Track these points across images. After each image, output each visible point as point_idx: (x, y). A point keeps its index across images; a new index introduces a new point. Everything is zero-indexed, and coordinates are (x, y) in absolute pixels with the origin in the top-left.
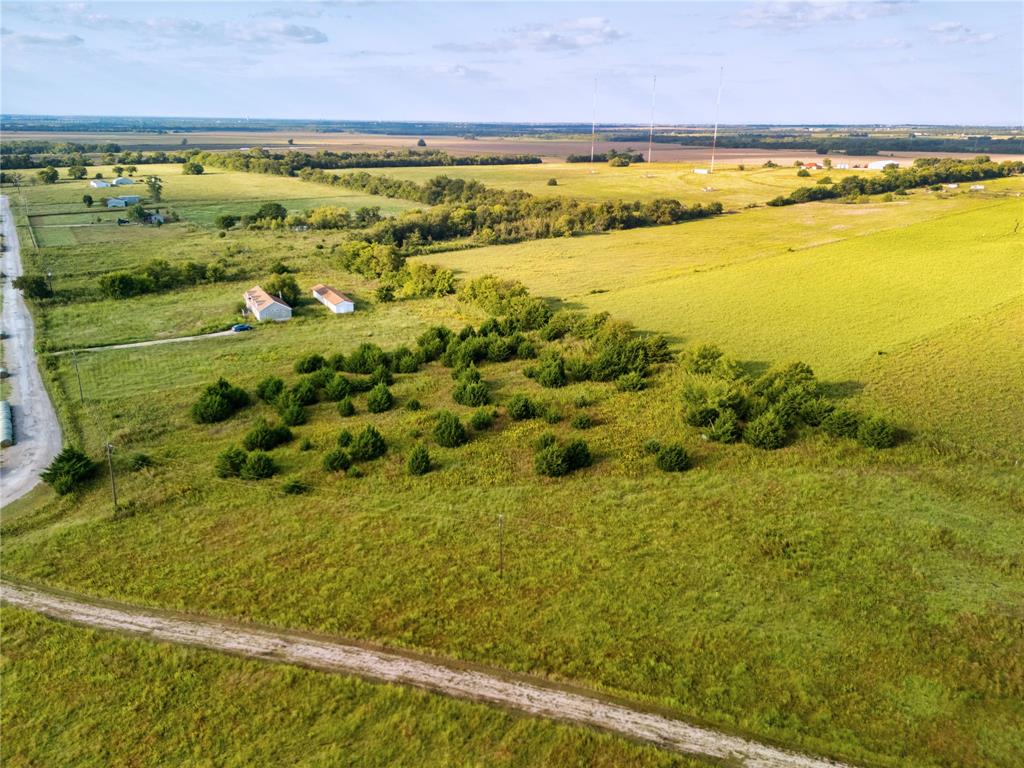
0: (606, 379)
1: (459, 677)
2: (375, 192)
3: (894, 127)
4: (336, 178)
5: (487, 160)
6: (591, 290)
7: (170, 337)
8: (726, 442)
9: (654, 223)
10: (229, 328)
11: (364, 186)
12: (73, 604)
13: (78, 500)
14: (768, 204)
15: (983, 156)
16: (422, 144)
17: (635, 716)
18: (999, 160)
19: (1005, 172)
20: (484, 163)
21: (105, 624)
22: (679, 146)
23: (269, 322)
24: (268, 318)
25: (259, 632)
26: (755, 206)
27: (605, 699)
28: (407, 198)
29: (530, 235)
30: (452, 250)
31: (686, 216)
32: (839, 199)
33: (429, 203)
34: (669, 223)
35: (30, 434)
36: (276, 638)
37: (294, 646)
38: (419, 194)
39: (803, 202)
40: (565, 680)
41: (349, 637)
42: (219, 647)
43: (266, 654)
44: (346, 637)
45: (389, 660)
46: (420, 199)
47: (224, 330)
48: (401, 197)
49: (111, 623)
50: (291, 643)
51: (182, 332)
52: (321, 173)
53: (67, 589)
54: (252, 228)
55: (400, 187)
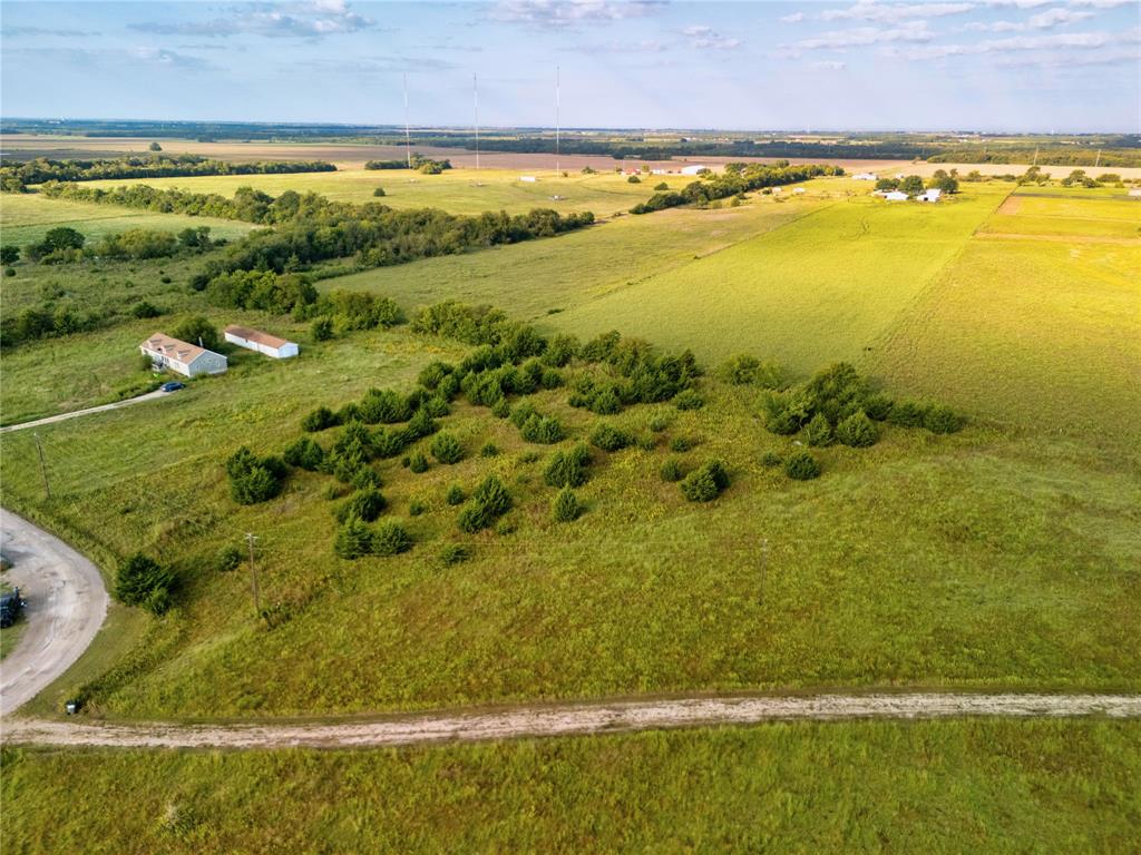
0: (658, 399)
1: (816, 704)
2: (168, 209)
3: (658, 131)
4: (100, 194)
5: (273, 168)
6: (547, 310)
7: (81, 407)
8: (826, 446)
9: (537, 235)
10: (155, 388)
11: (148, 202)
12: (326, 728)
13: (188, 616)
14: (631, 212)
15: (783, 160)
16: (156, 148)
17: (993, 699)
18: (797, 164)
19: (808, 175)
20: (270, 171)
21: (391, 740)
22: (464, 151)
23: (204, 377)
24: (199, 371)
25: (576, 707)
26: (620, 215)
27: (958, 691)
28: (218, 216)
29: (418, 254)
30: (340, 275)
31: (564, 227)
32: (691, 205)
33: (254, 221)
34: (552, 236)
35: (21, 549)
36: (601, 709)
37: (627, 711)
38: (236, 211)
39: (661, 209)
40: (911, 683)
41: (676, 691)
42: (551, 732)
43: (606, 727)
44: (673, 691)
45: (737, 704)
46: (239, 216)
47: (149, 391)
48: (208, 214)
49: (398, 737)
50: (624, 710)
51: (93, 399)
52: (75, 187)
53: (300, 714)
54: (48, 262)
55: (204, 203)
